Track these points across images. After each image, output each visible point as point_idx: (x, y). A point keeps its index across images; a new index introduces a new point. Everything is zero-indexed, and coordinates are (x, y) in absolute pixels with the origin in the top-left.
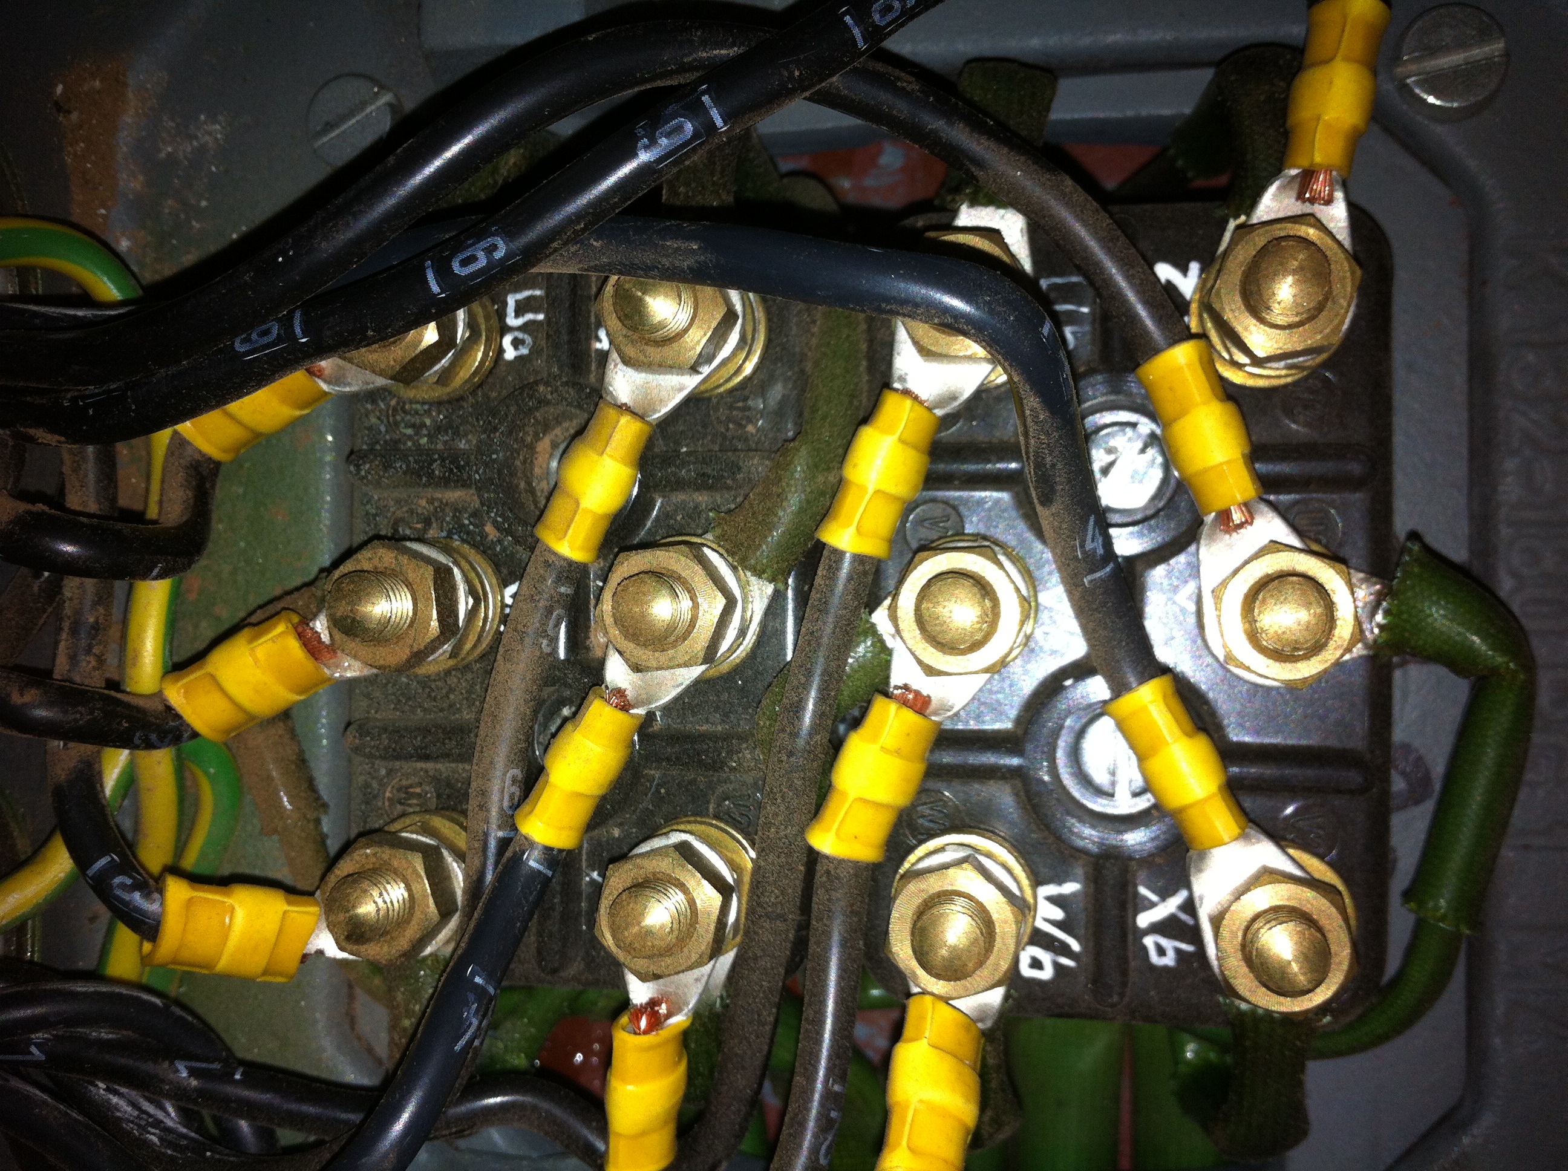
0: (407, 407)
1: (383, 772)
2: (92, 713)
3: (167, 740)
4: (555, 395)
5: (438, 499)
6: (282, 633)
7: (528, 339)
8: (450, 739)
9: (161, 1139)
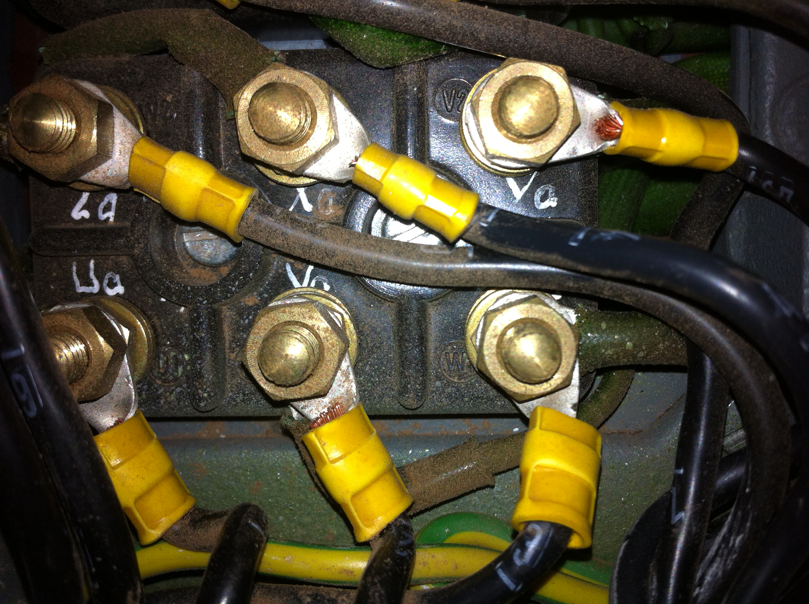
0: (162, 371)
1: (438, 383)
2: (375, 584)
3: (407, 535)
4: (141, 241)
5: (230, 344)
6: (316, 435)
7: (108, 275)
8: (406, 319)
9: (738, 534)
